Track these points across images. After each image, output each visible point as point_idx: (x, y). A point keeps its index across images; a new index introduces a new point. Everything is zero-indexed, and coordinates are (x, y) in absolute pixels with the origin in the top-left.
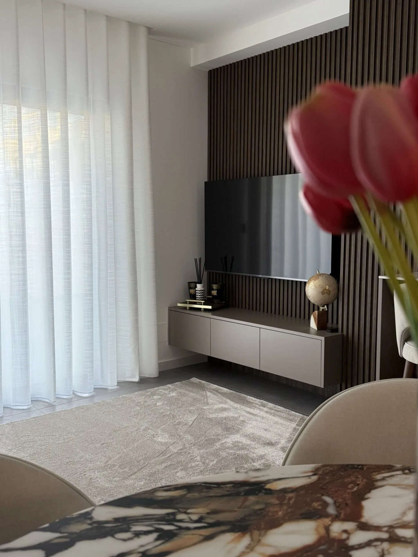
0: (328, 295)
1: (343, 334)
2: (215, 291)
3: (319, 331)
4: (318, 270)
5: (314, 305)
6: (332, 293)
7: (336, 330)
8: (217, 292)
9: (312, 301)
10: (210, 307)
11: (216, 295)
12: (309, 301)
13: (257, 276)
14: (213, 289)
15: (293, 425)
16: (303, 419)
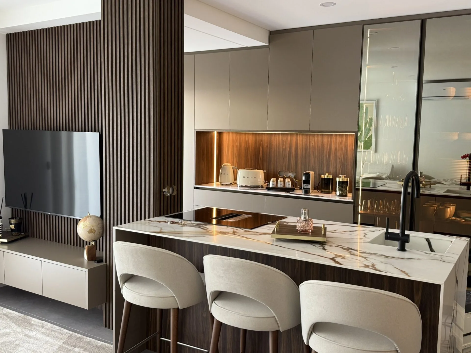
0: (94, 233)
1: (107, 264)
2: (13, 225)
3: (89, 262)
4: (89, 212)
5: (83, 241)
6: (97, 232)
7: (101, 261)
8: (14, 226)
9: (82, 238)
10: (6, 241)
11: (13, 229)
12: (80, 238)
13: (46, 213)
14: (11, 224)
15: (60, 343)
16: (71, 336)
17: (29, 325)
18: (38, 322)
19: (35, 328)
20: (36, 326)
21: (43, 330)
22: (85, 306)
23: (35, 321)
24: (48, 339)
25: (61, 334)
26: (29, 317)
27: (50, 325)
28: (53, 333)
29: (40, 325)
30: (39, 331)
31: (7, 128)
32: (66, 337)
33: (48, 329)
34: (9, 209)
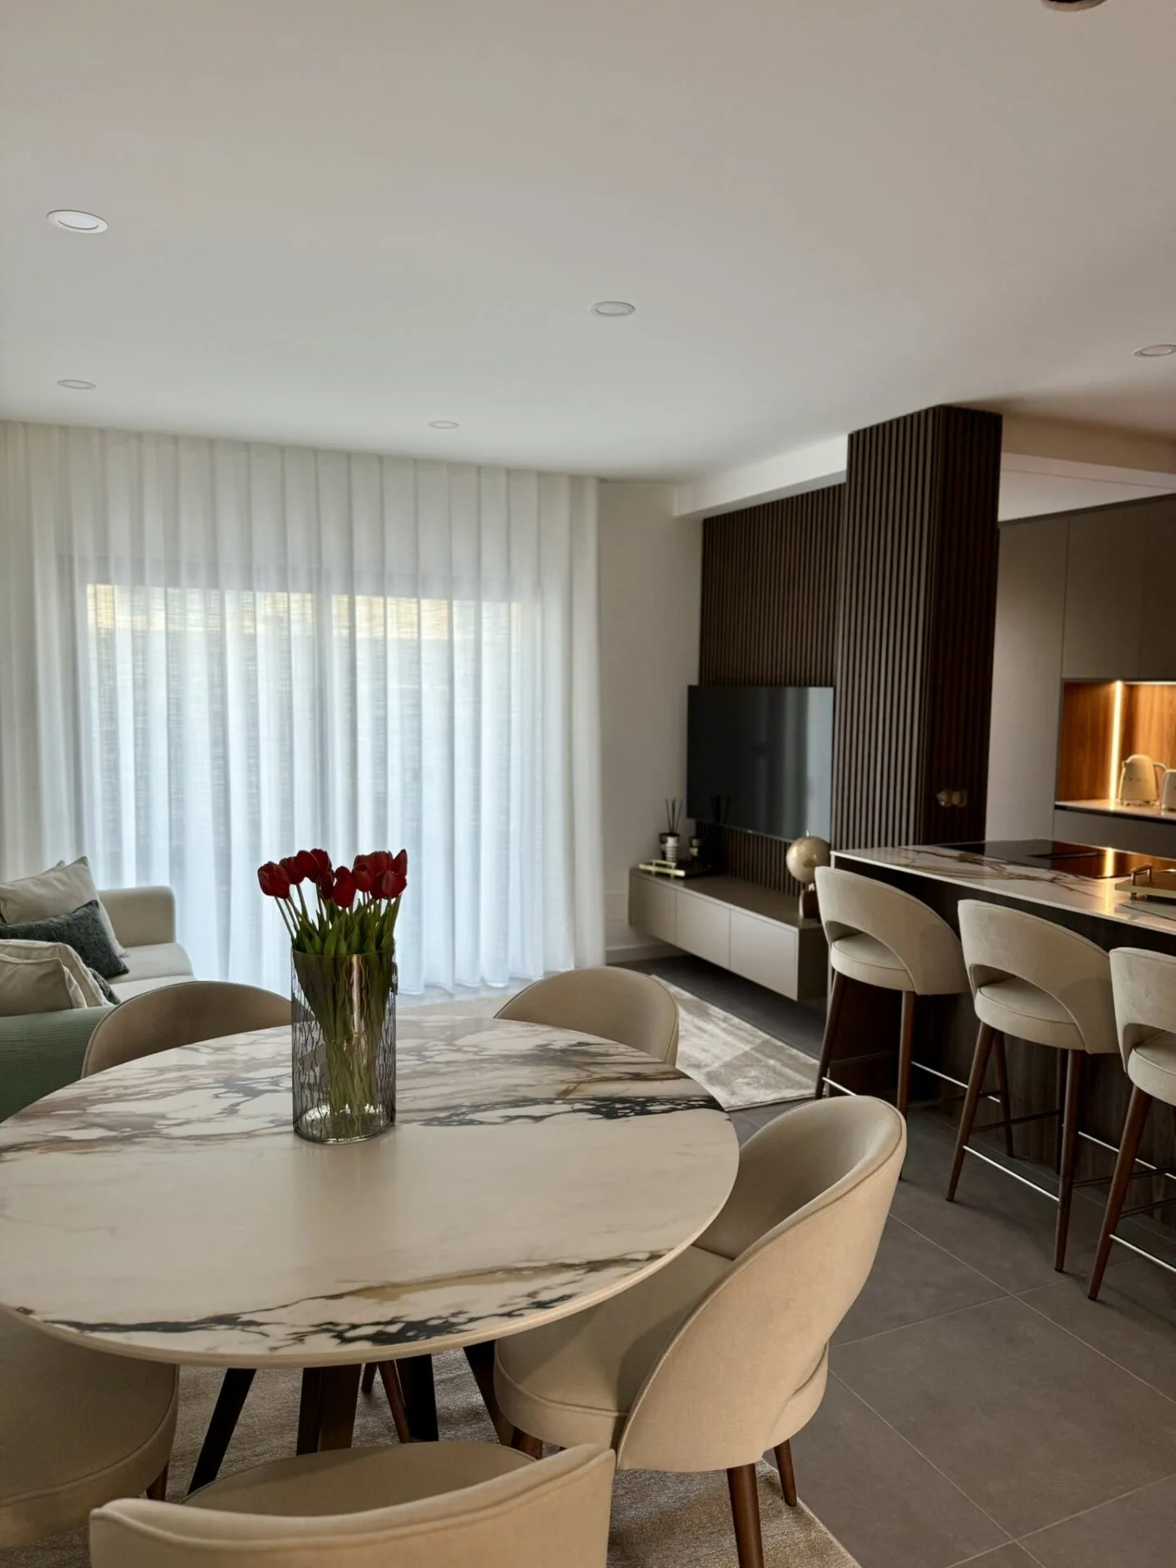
0: (813, 868)
2: (696, 849)
3: (805, 919)
8: (697, 851)
10: (683, 874)
11: (696, 855)
14: (692, 846)
15: (747, 1048)
16: (766, 1042)
17: (704, 1014)
18: (718, 1013)
19: (713, 1021)
20: (715, 1017)
21: (724, 1025)
22: (792, 993)
23: (715, 1010)
24: (729, 1039)
25: (751, 1035)
26: (708, 1005)
27: (736, 1020)
28: (738, 1032)
29: (722, 1017)
30: (717, 1025)
31: (695, 682)
32: (758, 1041)
33: (732, 1025)
34: (692, 822)
